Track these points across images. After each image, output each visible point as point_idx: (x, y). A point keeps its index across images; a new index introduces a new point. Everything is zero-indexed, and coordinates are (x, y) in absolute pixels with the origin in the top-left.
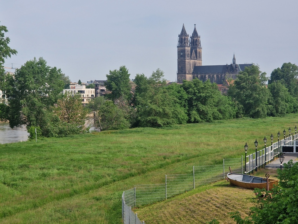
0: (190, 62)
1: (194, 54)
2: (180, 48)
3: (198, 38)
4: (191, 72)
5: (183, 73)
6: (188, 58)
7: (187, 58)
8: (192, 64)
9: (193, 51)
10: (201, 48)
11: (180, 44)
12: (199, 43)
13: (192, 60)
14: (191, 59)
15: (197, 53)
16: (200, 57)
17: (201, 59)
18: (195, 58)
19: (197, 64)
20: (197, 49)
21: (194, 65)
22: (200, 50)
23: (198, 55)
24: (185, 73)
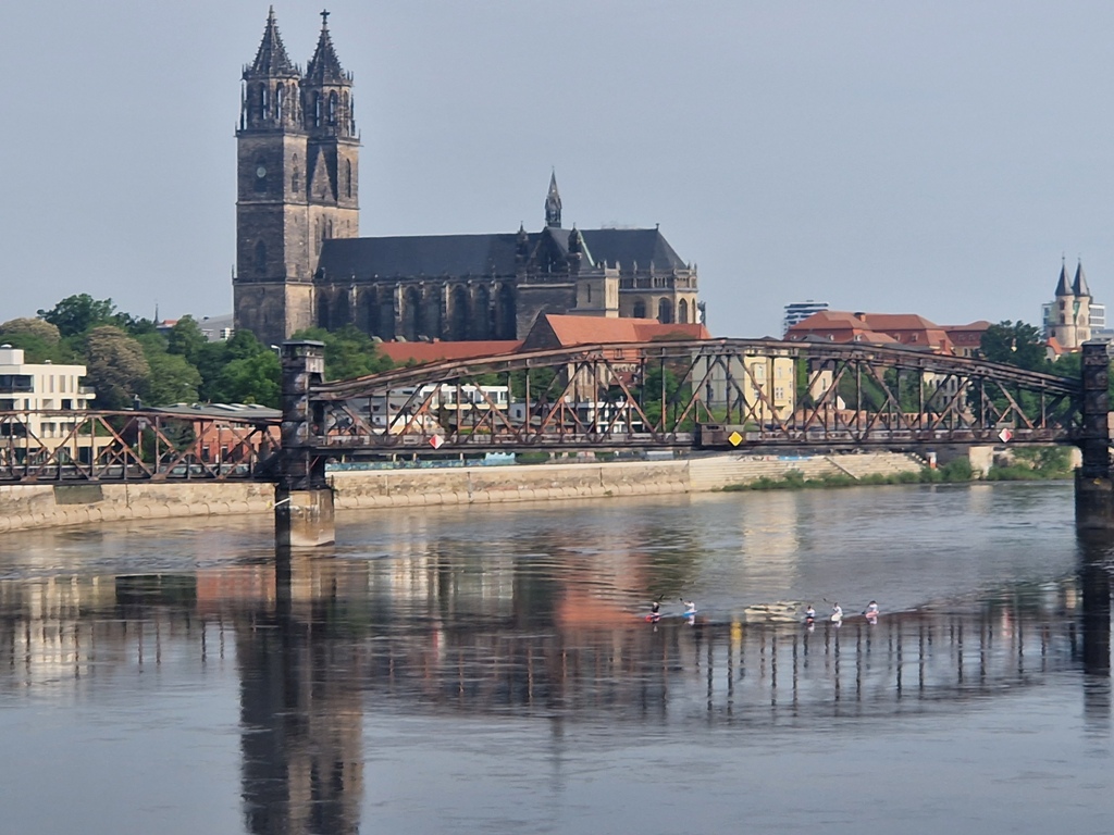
0: (303, 219)
1: (321, 173)
2: (254, 142)
3: (340, 86)
4: (308, 274)
5: (269, 276)
6: (294, 196)
7: (290, 195)
8: (312, 229)
9: (321, 156)
10: (358, 140)
11: (255, 120)
12: (346, 116)
13: (312, 207)
14: (310, 201)
15: (339, 166)
16: (350, 191)
17: (356, 203)
18: (329, 197)
19: (335, 229)
20: (339, 147)
21: (324, 233)
22: (352, 149)
23: (341, 178)
24: (281, 278)
